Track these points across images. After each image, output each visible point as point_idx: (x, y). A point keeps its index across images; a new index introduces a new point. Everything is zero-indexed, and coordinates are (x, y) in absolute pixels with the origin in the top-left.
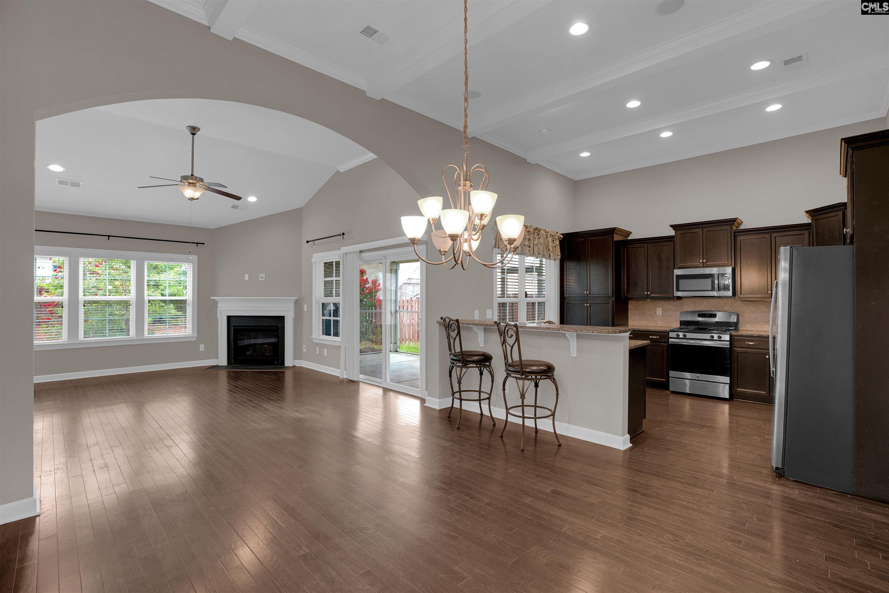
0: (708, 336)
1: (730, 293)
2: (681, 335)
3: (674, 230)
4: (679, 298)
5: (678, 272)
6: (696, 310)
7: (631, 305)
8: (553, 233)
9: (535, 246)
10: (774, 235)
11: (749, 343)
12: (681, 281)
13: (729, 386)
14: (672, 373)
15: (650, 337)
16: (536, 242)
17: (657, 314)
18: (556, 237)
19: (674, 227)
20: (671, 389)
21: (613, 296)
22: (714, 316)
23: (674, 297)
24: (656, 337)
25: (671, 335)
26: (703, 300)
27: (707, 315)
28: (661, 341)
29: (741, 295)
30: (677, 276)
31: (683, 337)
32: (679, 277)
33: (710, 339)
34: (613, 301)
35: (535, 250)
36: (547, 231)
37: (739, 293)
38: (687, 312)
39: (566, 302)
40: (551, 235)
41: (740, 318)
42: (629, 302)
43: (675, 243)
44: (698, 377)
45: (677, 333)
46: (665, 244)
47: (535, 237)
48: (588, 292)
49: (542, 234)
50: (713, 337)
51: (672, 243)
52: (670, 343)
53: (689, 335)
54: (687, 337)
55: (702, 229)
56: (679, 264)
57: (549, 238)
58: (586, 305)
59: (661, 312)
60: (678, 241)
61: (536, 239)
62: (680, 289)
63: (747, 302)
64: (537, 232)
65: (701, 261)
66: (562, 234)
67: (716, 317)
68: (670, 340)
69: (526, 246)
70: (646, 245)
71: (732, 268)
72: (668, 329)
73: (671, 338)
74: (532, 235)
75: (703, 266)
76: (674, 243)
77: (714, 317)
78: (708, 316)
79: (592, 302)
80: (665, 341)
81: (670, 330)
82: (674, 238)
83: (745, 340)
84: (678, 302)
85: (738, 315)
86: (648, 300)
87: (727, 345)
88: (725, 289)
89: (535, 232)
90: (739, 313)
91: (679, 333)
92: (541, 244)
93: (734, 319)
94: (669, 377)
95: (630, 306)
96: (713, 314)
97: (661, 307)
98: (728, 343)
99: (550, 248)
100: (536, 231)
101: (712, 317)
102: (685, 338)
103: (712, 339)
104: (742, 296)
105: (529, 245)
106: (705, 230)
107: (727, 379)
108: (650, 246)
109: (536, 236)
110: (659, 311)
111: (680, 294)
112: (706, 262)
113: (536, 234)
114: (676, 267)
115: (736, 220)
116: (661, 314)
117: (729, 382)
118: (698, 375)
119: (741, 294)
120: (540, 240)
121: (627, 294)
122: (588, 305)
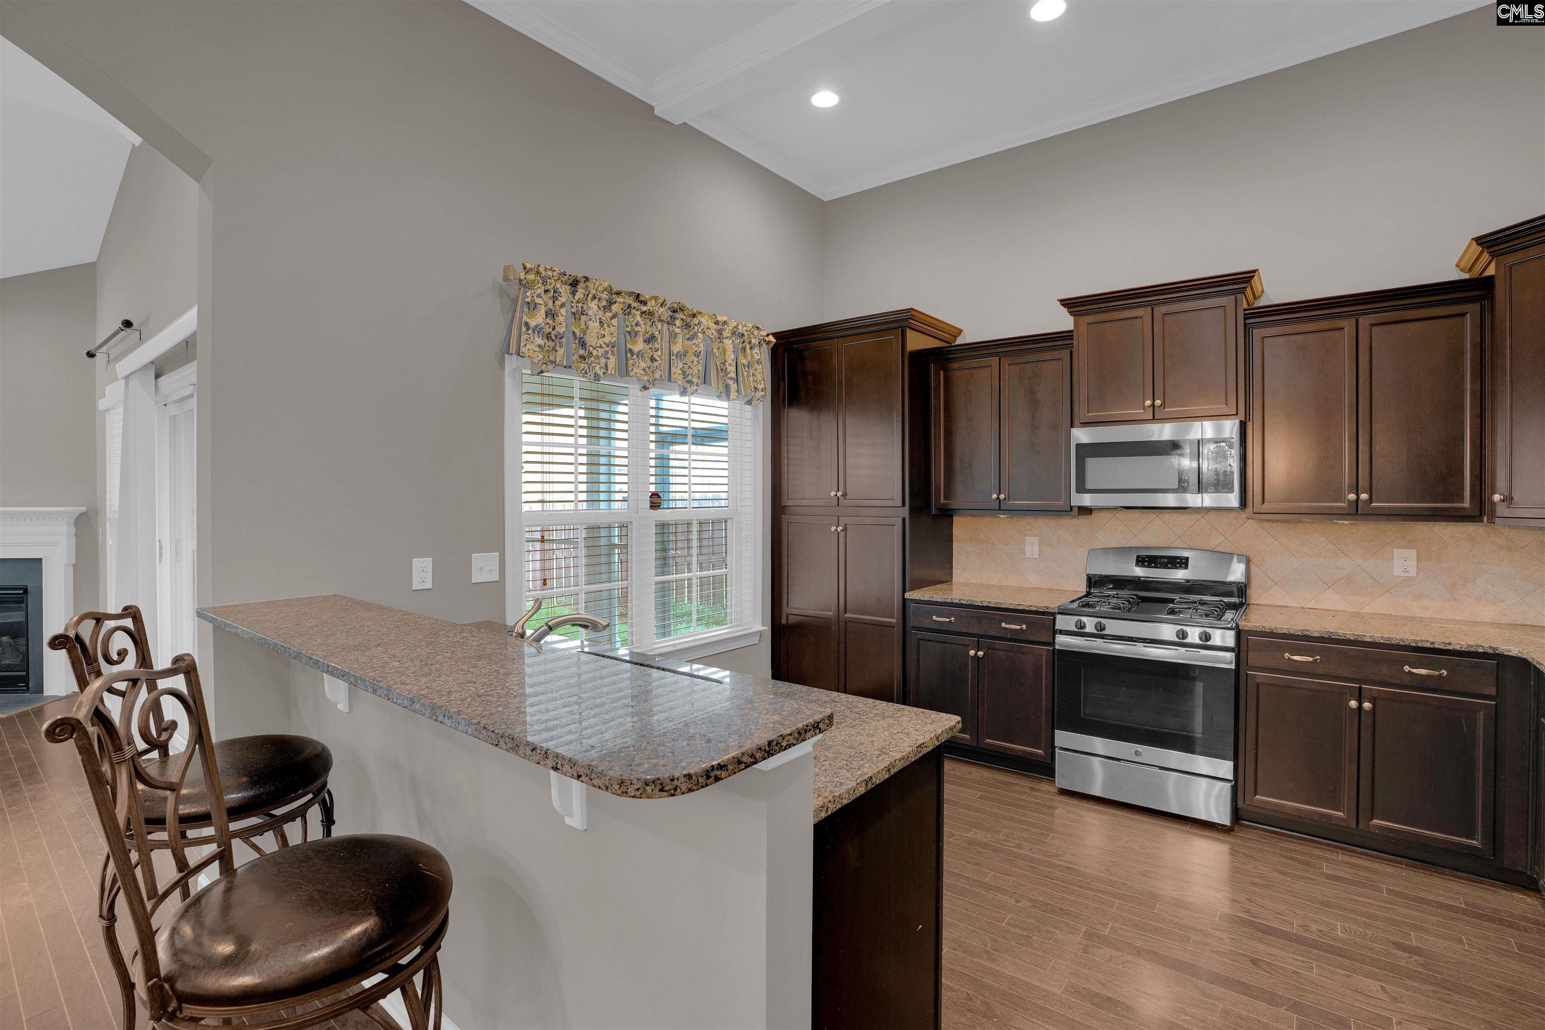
0: (1168, 631)
1: (1232, 499)
2: (1090, 624)
3: (1071, 313)
4: (1085, 511)
5: (1081, 435)
6: (1132, 545)
7: (960, 527)
8: (745, 328)
9: (674, 357)
10: (1365, 321)
11: (1292, 657)
12: (1091, 463)
13: (1232, 786)
14: (1063, 738)
15: (1003, 625)
16: (677, 348)
17: (1028, 554)
18: (753, 341)
19: (1070, 304)
20: (1061, 781)
21: (904, 505)
22: (1183, 563)
23: (1071, 507)
24: (1019, 627)
25: (1063, 622)
26: (1151, 515)
27: (1163, 560)
28: (1032, 638)
29: (1264, 506)
30: (1079, 446)
31: (1096, 632)
32: (1087, 451)
33: (1177, 640)
34: (904, 519)
35: (673, 370)
36: (720, 318)
37: (1258, 497)
38: (1106, 550)
39: (785, 518)
40: (734, 333)
41: (1254, 569)
42: (956, 519)
43: (1075, 354)
44: (1137, 753)
45: (1077, 618)
46: (1047, 356)
47: (673, 331)
48: (839, 494)
49: (702, 328)
50: (1183, 635)
51: (1065, 354)
52: (1057, 647)
53: (1113, 627)
54: (1106, 632)
55: (1149, 309)
56: (1082, 414)
57: (726, 341)
58: (833, 528)
59: (1036, 549)
60: (1082, 346)
61: (680, 339)
62: (1089, 486)
63: (1275, 525)
64: (684, 317)
65: (1148, 403)
66: (775, 335)
67: (1186, 567)
68: (1061, 639)
69: (635, 357)
70: (994, 361)
71: (1241, 421)
72: (1053, 604)
73: (1061, 632)
74: (665, 325)
75: (1154, 418)
76: (1071, 352)
77: (1180, 567)
78: (1164, 563)
79: (848, 520)
80: (1044, 640)
81: (1059, 608)
82: (1072, 339)
83: (1282, 649)
84: (1083, 522)
85: (1248, 562)
86: (1002, 516)
87: (1227, 660)
88: (1220, 488)
89: (673, 318)
90: (1251, 555)
91: (1084, 619)
92: (697, 355)
93: (1236, 573)
94: (1053, 747)
95: (956, 531)
96: (1178, 558)
97: (1036, 535)
98: (1230, 656)
99: (729, 368)
100: (680, 315)
101: (1176, 568)
102: (1100, 634)
103: (1181, 641)
104: (1266, 507)
105: (651, 354)
106: (1161, 310)
107: (1225, 768)
108: (1005, 362)
109: (678, 330)
110: (1032, 547)
111: (1087, 500)
112: (1163, 405)
113: (678, 323)
114: (1076, 422)
115: (1253, 277)
116: (1036, 556)
117: (1230, 777)
118: (1139, 748)
119: (1263, 502)
120: (694, 341)
121: (947, 497)
122: (839, 529)
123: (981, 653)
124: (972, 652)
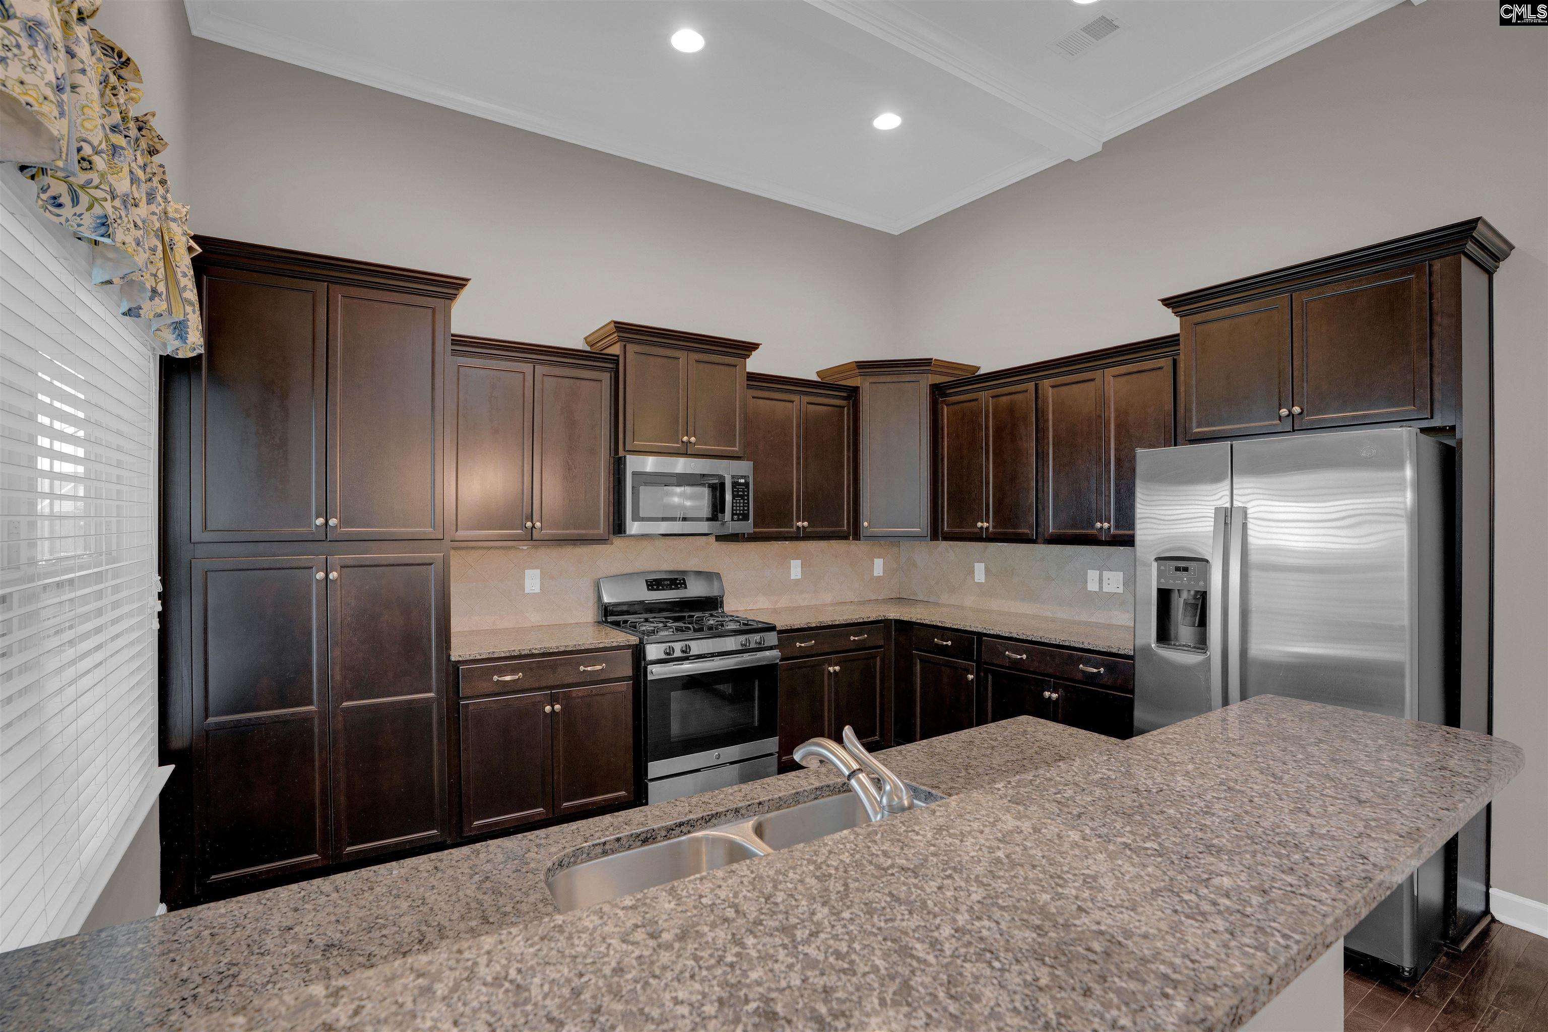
2: (678, 649)
10: (804, 399)
11: (801, 645)
15: (582, 668)
22: (682, 584)
28: (612, 676)
30: (635, 474)
31: (682, 655)
43: (620, 379)
44: (717, 757)
45: (667, 645)
46: (586, 375)
48: (333, 522)
50: (746, 642)
51: (605, 377)
54: (691, 654)
55: (686, 354)
56: (628, 441)
58: (320, 575)
59: (537, 582)
60: (629, 372)
62: (642, 515)
65: (685, 438)
67: (686, 587)
68: (652, 669)
70: (528, 367)
73: (652, 662)
75: (687, 453)
76: (615, 378)
77: (682, 588)
78: (667, 585)
79: (347, 561)
83: (794, 639)
88: (741, 517)
91: (673, 645)
96: (677, 579)
97: (537, 567)
101: (679, 588)
102: (686, 656)
106: (692, 357)
108: (540, 371)
110: (533, 581)
112: (696, 442)
114: (622, 449)
117: (777, 749)
122: (333, 575)
123: (557, 707)
124: (548, 709)
